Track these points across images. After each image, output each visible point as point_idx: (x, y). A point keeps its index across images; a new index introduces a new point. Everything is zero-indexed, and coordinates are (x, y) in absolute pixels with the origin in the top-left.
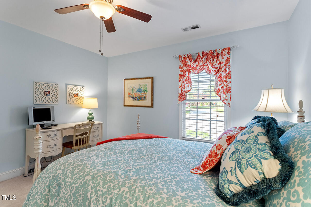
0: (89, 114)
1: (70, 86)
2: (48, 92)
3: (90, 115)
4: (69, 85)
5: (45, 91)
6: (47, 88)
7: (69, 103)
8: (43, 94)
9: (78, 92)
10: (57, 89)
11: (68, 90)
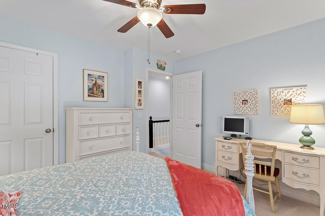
0: (303, 133)
1: (276, 90)
2: (246, 101)
3: (305, 136)
4: (274, 89)
5: (243, 101)
6: (245, 97)
7: (275, 113)
8: (240, 103)
9: (291, 97)
10: (256, 96)
11: (272, 96)
